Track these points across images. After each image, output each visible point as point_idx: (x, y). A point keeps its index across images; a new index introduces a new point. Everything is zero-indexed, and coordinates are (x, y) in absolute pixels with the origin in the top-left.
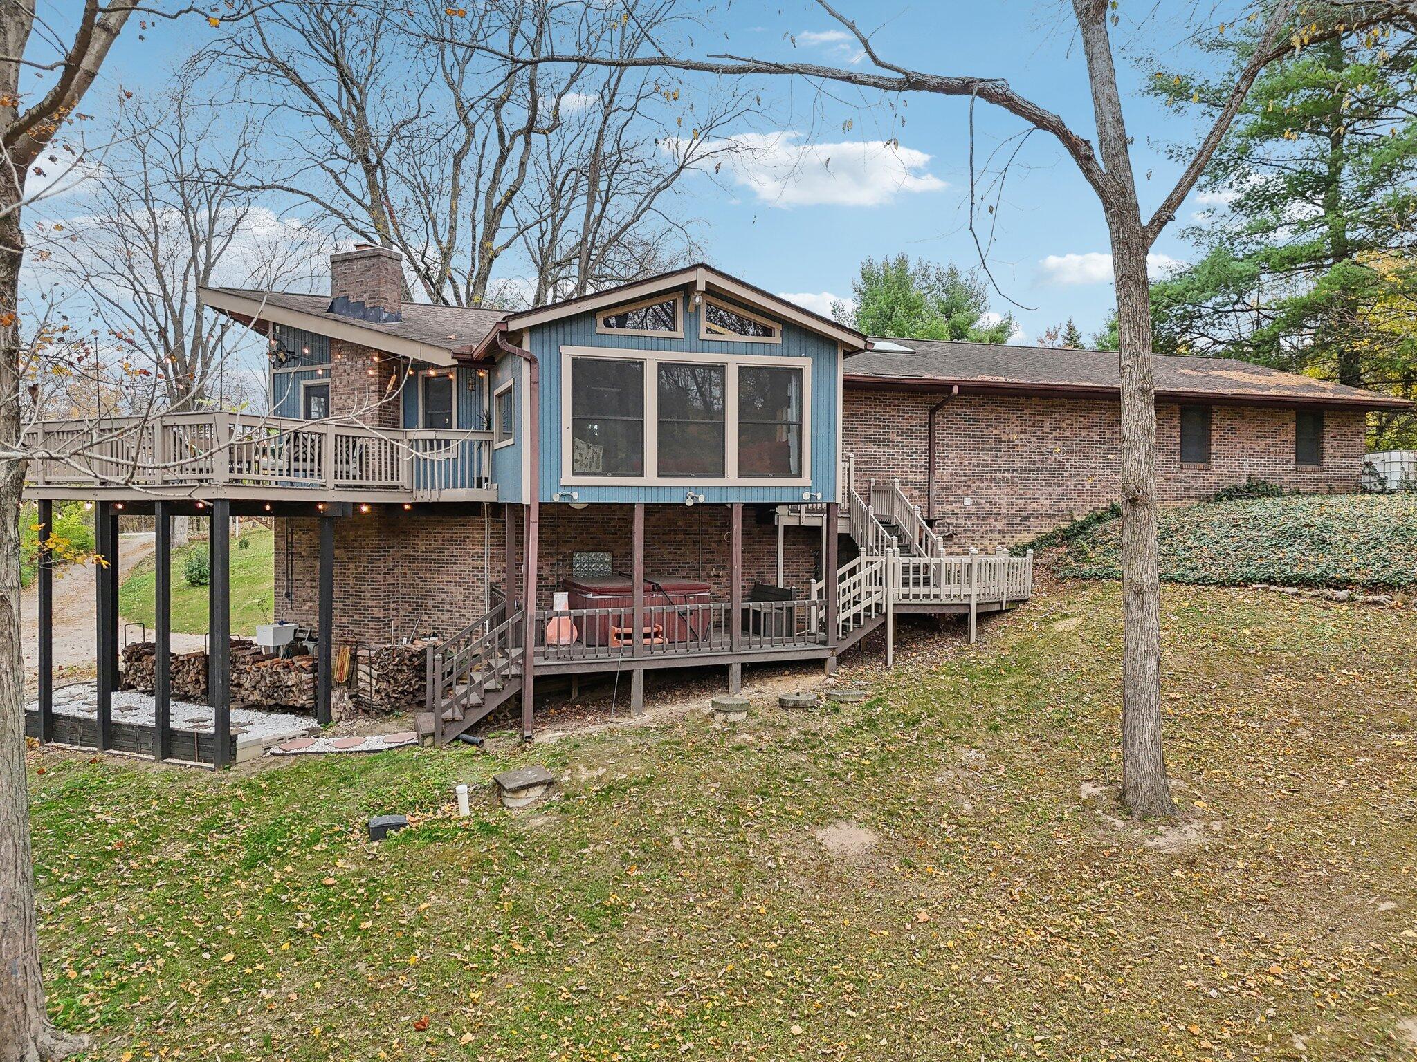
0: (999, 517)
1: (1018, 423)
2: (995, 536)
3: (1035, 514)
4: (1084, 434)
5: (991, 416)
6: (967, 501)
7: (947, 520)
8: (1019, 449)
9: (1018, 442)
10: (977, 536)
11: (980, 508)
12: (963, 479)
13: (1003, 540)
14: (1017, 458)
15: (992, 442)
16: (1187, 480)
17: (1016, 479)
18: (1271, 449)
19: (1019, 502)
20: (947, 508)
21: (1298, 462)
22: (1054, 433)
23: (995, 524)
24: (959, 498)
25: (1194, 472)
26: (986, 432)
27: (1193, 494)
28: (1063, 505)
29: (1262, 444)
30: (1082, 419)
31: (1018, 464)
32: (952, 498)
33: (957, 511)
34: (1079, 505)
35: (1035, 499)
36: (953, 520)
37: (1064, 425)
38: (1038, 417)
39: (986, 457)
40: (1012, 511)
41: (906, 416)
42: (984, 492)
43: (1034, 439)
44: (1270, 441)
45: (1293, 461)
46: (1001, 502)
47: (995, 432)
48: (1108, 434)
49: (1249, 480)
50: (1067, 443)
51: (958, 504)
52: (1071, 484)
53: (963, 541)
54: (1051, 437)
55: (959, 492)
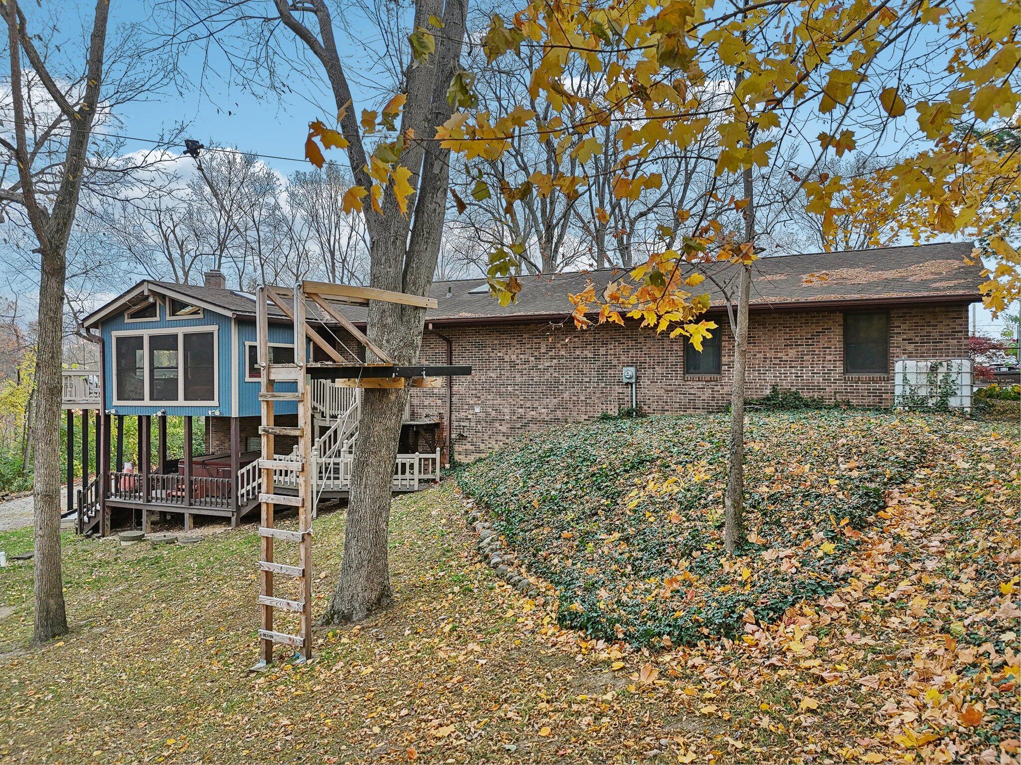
0: (503, 422)
1: (518, 346)
2: (501, 437)
3: (533, 420)
4: (578, 352)
5: (496, 342)
6: (477, 410)
7: (463, 424)
8: (519, 367)
9: (518, 362)
10: (486, 437)
11: (488, 414)
12: (474, 392)
13: (507, 441)
14: (518, 375)
15: (496, 363)
16: (692, 391)
17: (517, 392)
18: (806, 358)
19: (520, 410)
20: (463, 414)
21: (846, 371)
22: (550, 353)
23: (500, 428)
24: (472, 407)
25: (700, 383)
26: (491, 354)
27: (699, 404)
28: (559, 414)
29: (792, 353)
30: (576, 339)
31: (519, 379)
32: (466, 407)
33: (470, 417)
34: (575, 414)
35: (534, 409)
36: (467, 424)
37: (559, 345)
38: (536, 341)
39: (492, 375)
40: (515, 418)
41: (432, 346)
42: (491, 402)
43: (533, 359)
44: (805, 349)
45: (840, 369)
46: (505, 410)
47: (499, 354)
48: (602, 351)
49: (774, 389)
50: (562, 361)
51: (471, 412)
52: (566, 395)
53: (475, 440)
54: (547, 356)
55: (471, 402)
